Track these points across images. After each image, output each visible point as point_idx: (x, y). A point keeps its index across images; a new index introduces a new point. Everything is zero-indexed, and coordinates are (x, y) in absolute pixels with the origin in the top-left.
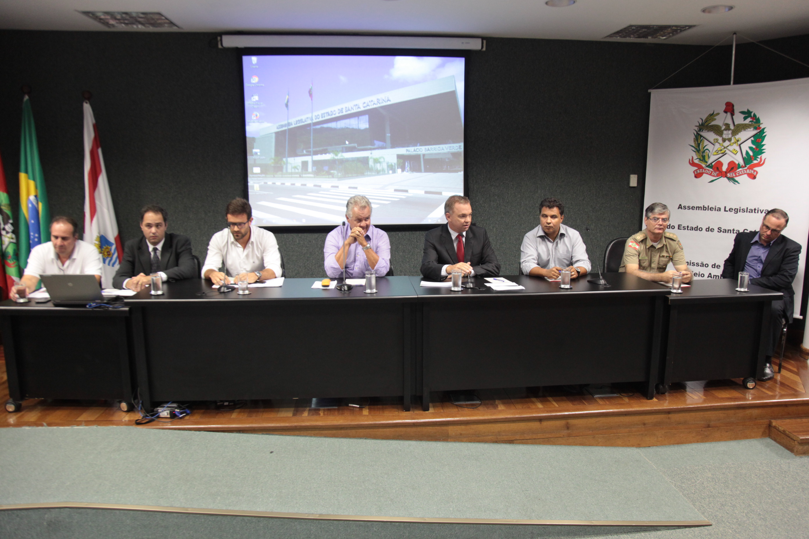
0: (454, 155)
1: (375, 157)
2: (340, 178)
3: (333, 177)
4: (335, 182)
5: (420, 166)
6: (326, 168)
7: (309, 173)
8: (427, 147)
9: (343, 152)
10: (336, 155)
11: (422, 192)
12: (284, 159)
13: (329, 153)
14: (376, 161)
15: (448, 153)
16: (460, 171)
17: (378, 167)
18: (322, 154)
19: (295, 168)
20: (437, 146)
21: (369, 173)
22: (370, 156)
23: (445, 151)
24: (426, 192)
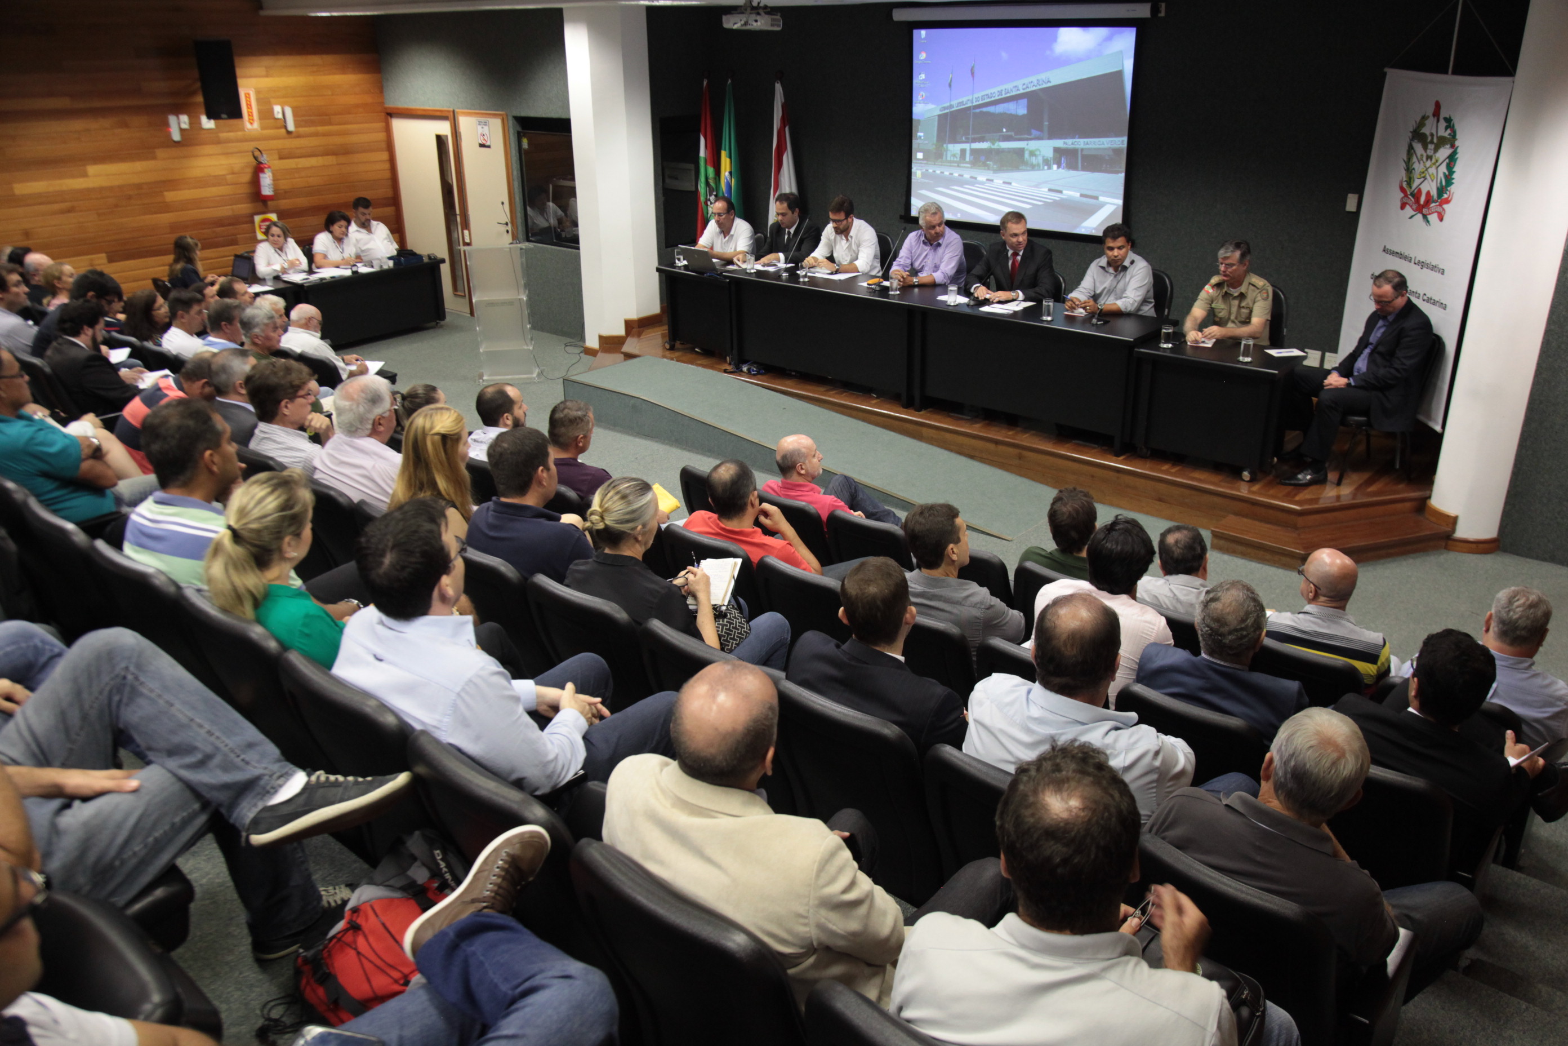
0: (1116, 151)
1: (1031, 149)
2: (995, 171)
3: (989, 169)
4: (990, 175)
5: (1077, 163)
6: (983, 158)
7: (967, 163)
8: (1086, 140)
9: (1000, 141)
10: (993, 144)
11: (1078, 195)
12: (945, 146)
13: (987, 141)
14: (1032, 154)
15: (1109, 149)
16: (1121, 172)
17: (1034, 160)
18: (979, 142)
19: (954, 156)
20: (1096, 140)
21: (1024, 167)
22: (1026, 147)
23: (1106, 146)
24: (1082, 195)
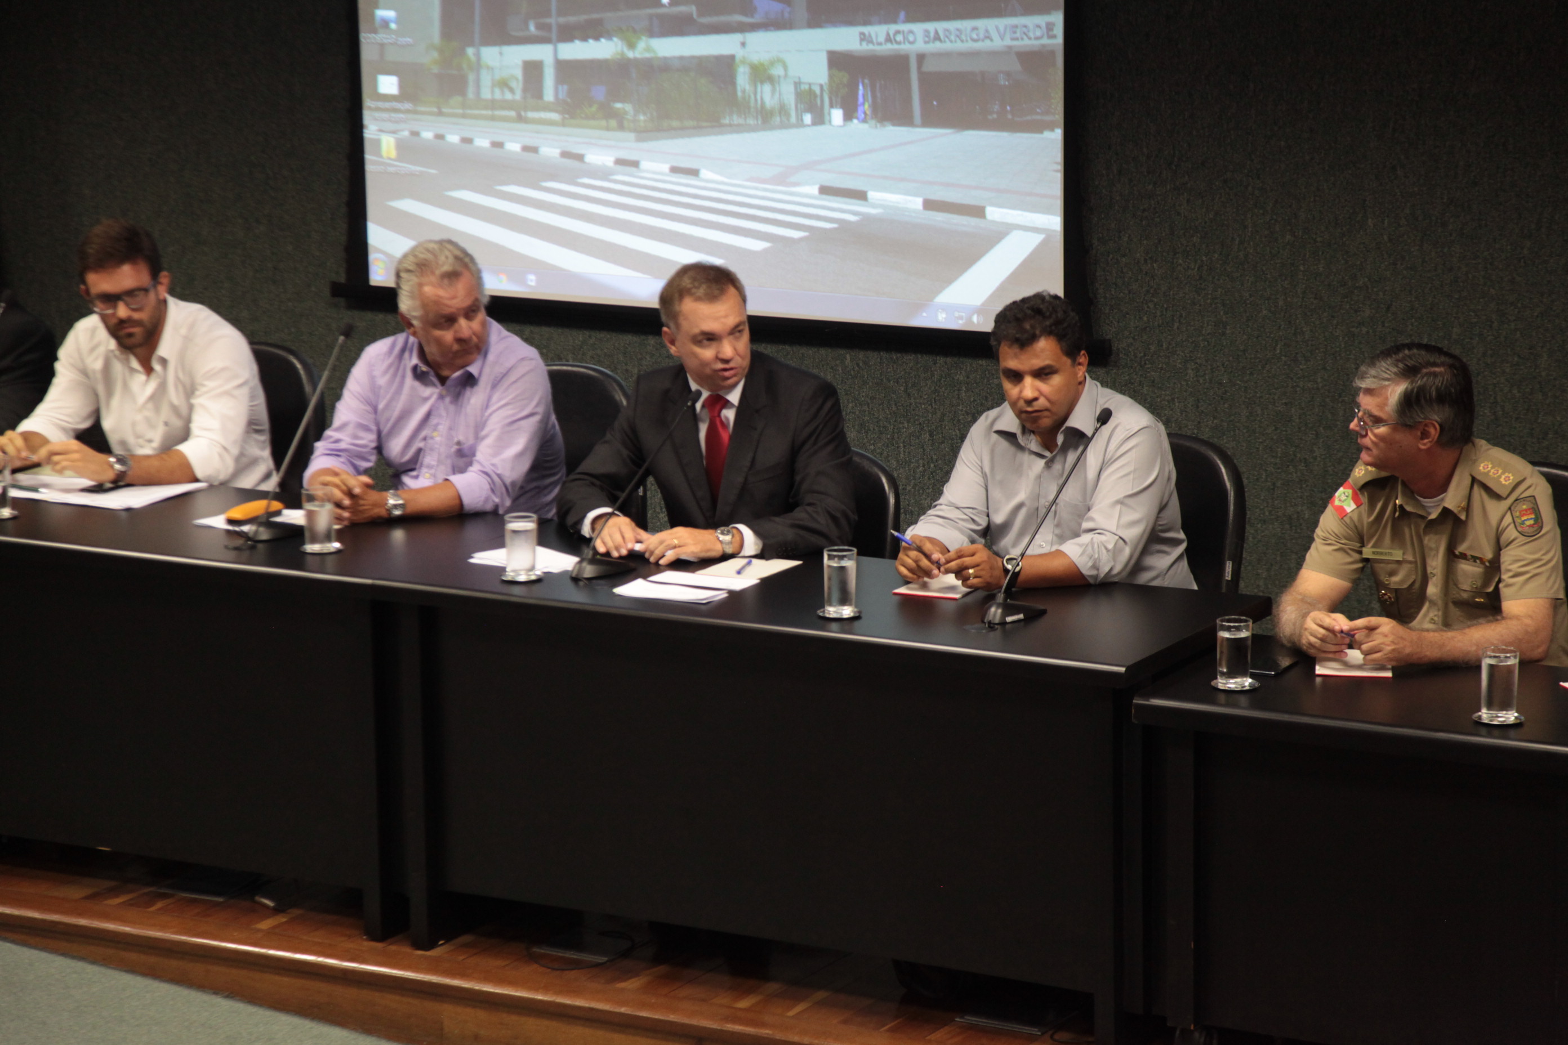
0: (1031, 59)
1: (755, 58)
2: (643, 133)
3: (621, 127)
4: (627, 146)
5: (908, 100)
6: (599, 92)
7: (547, 108)
8: (931, 26)
9: (652, 34)
10: (632, 46)
11: (917, 203)
12: (470, 51)
13: (609, 36)
14: (761, 74)
15: (1008, 51)
16: (1051, 127)
17: (767, 95)
18: (584, 39)
19: (504, 84)
20: (966, 25)
21: (736, 120)
22: (739, 53)
23: (997, 43)
24: (929, 205)
